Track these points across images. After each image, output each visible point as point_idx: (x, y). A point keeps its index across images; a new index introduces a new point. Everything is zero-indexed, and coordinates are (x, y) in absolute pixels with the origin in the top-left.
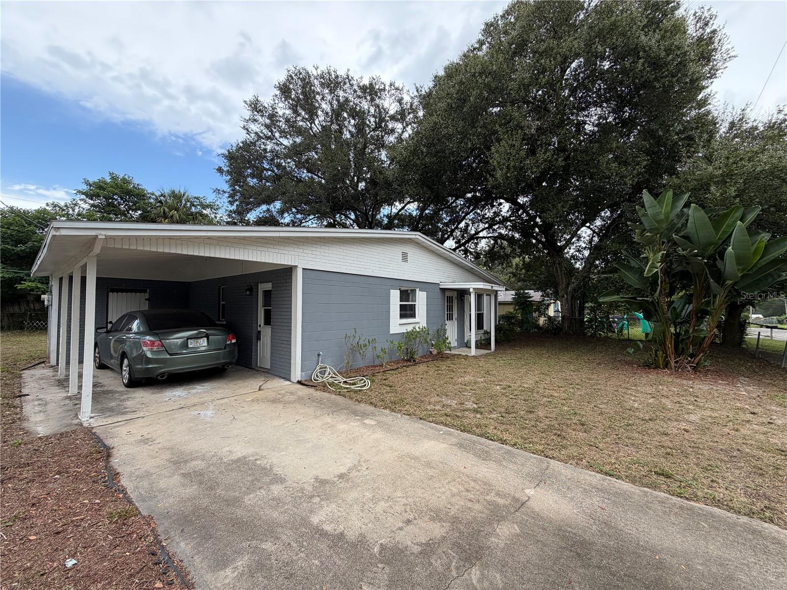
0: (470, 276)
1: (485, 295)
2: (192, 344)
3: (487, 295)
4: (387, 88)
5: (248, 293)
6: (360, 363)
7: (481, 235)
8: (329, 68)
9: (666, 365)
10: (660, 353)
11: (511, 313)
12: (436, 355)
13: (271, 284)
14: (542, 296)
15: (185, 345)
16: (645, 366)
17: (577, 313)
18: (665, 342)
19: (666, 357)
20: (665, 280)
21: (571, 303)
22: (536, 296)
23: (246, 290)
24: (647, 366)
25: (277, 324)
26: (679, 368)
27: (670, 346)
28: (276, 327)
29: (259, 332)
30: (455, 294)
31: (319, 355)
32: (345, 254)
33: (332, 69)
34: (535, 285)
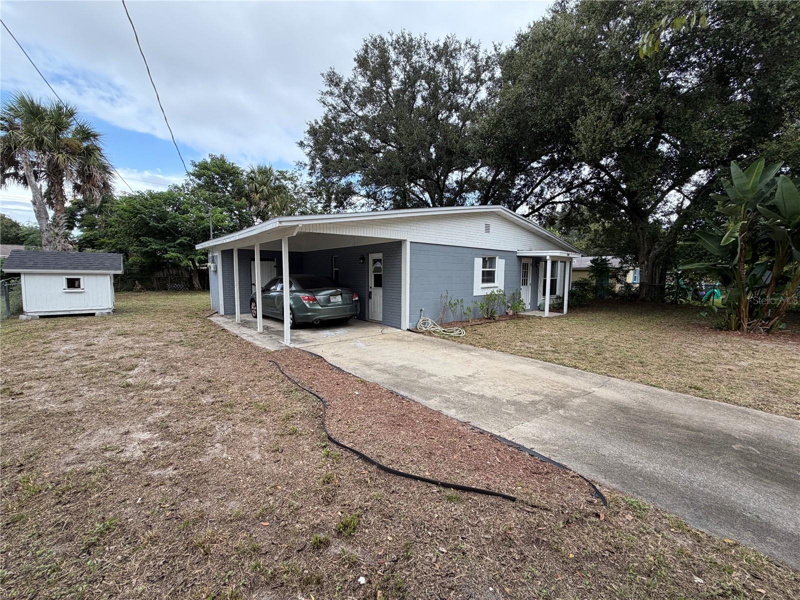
0: (546, 244)
1: (559, 262)
2: (332, 299)
3: (561, 262)
4: (463, 47)
5: (361, 261)
6: (451, 319)
7: (557, 199)
8: (403, 31)
9: (739, 327)
10: (733, 316)
11: (585, 280)
12: (512, 316)
13: (382, 254)
14: (621, 262)
15: (328, 301)
16: (717, 328)
17: (657, 280)
18: (740, 306)
19: (739, 320)
20: (745, 249)
21: (652, 269)
22: (615, 262)
23: (360, 259)
24: (719, 328)
25: (388, 286)
26: (751, 330)
27: (744, 310)
28: (386, 288)
29: (371, 292)
30: (530, 261)
31: (421, 310)
32: (440, 228)
33: (406, 32)
34: (613, 251)
